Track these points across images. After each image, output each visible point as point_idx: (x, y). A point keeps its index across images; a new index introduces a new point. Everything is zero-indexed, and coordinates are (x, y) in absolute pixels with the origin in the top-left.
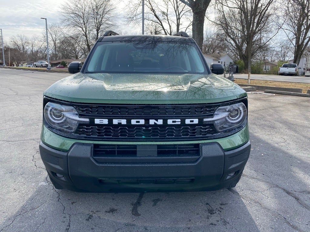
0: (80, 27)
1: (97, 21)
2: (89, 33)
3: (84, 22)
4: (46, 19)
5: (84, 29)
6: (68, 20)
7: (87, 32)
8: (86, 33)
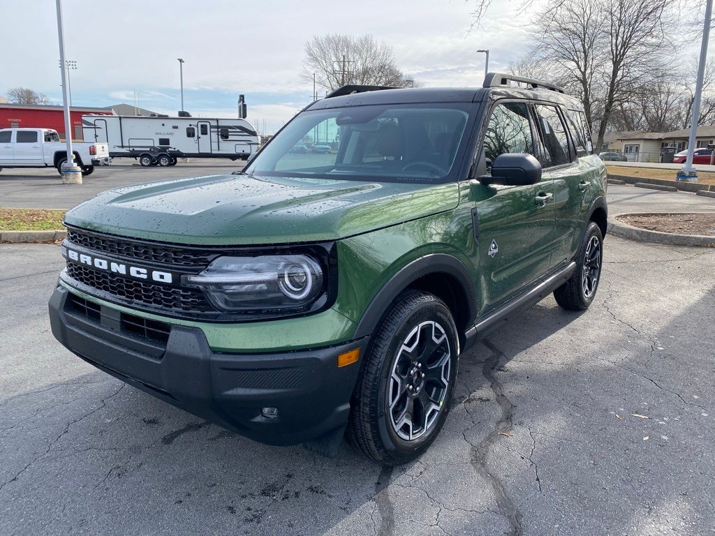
0: (573, 60)
1: (617, 40)
2: (592, 73)
3: (583, 46)
4: (487, 52)
5: (582, 64)
6: (547, 46)
7: (588, 71)
8: (584, 73)
